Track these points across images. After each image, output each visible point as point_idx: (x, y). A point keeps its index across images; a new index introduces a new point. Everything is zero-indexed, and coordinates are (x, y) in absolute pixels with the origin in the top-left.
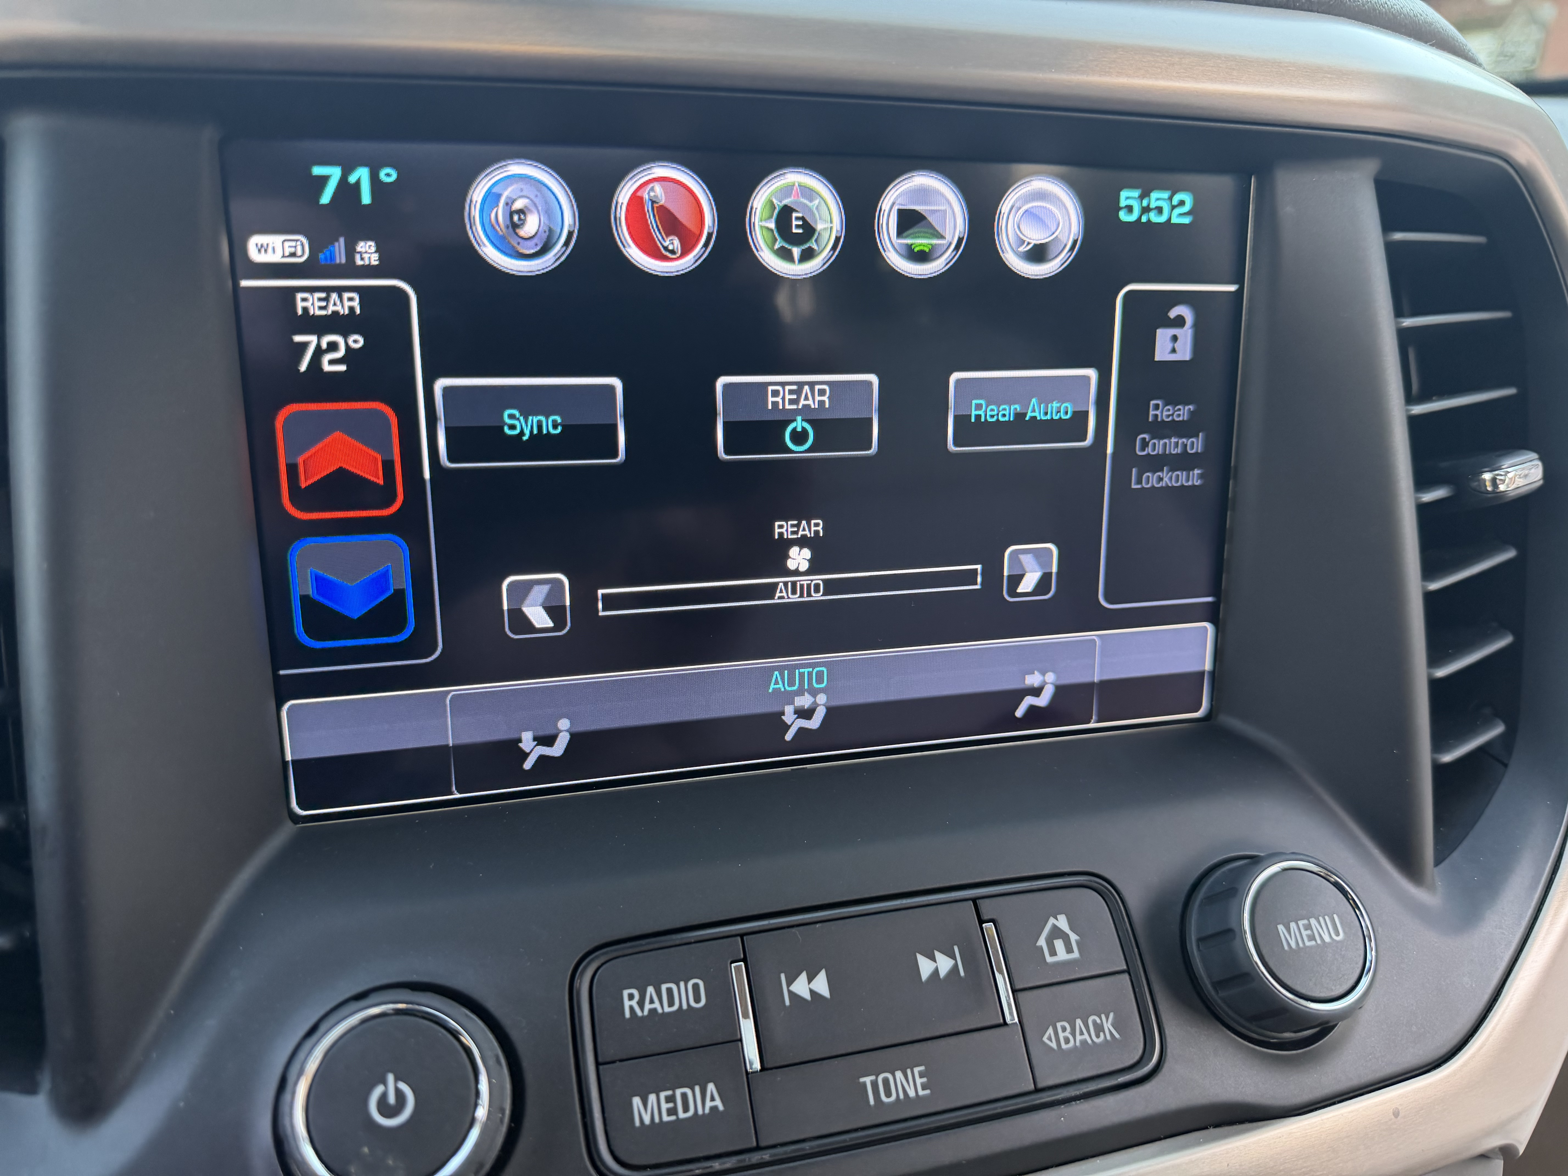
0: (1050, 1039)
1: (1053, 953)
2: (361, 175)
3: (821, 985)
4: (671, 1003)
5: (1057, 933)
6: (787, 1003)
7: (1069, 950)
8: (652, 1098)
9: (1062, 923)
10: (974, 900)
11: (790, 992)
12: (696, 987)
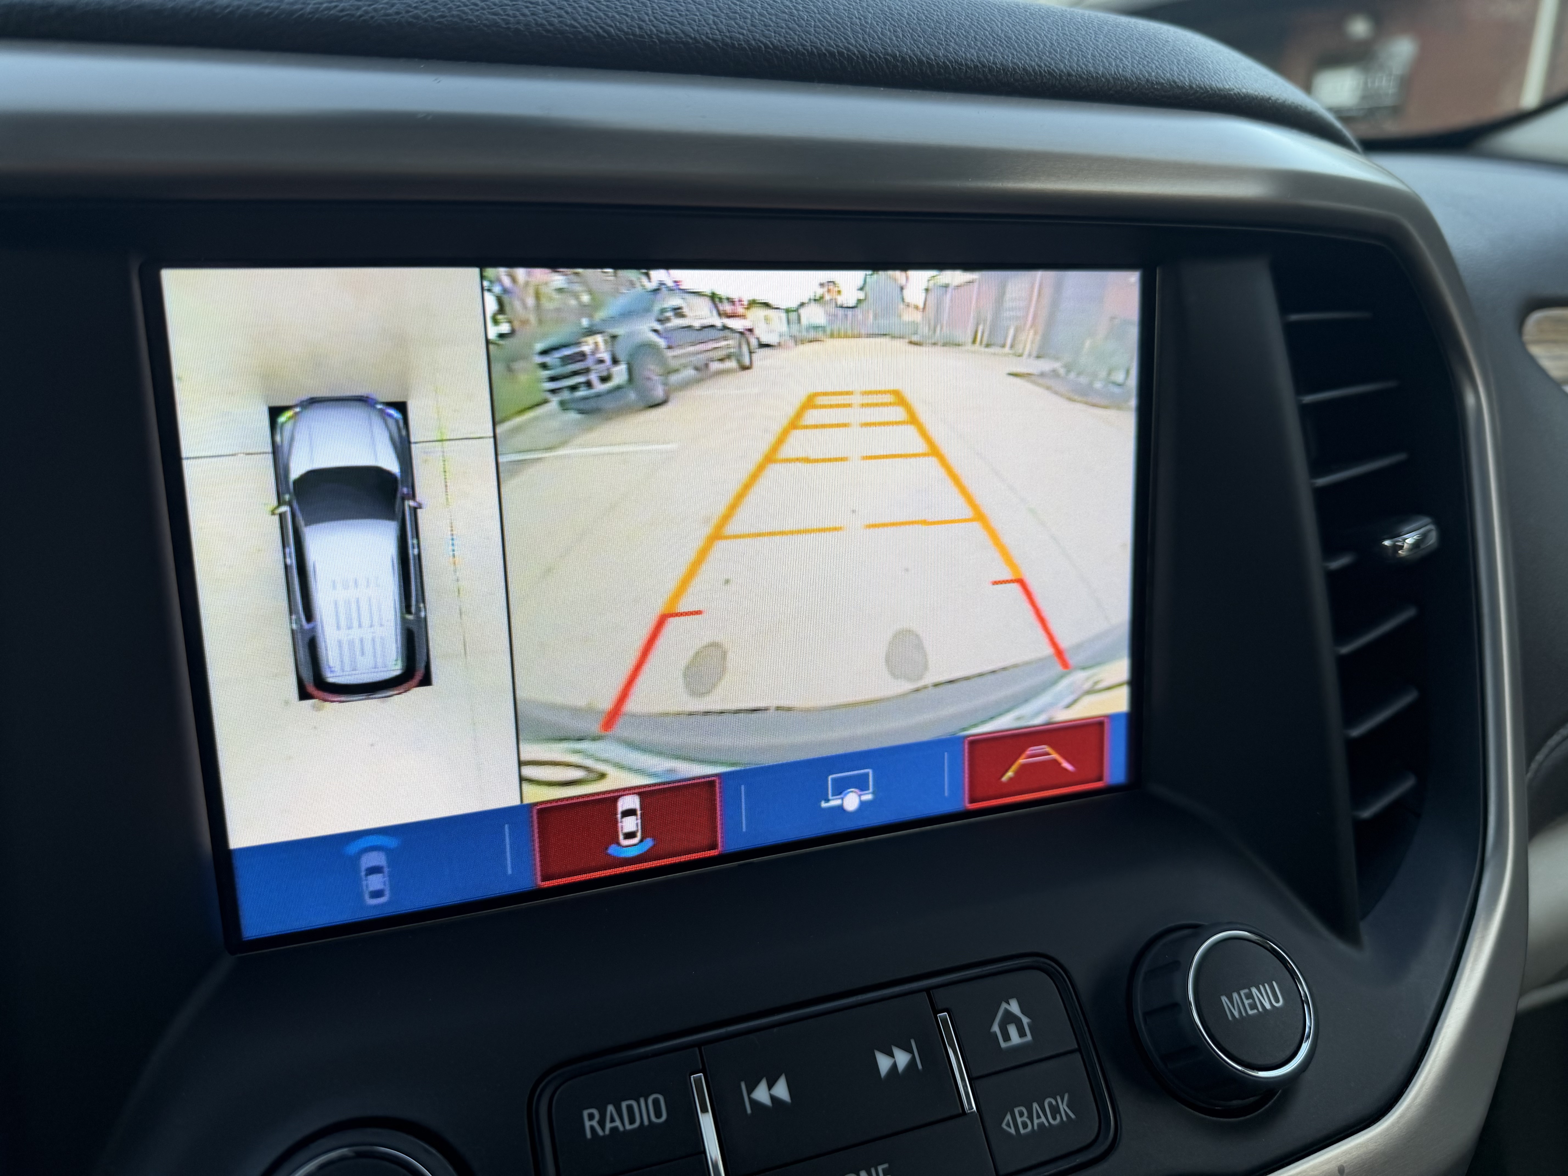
0: (1008, 1125)
3: (781, 1090)
4: (632, 1121)
6: (749, 1111)
9: (1014, 1007)
10: (928, 990)
11: (750, 1098)
12: (656, 1103)
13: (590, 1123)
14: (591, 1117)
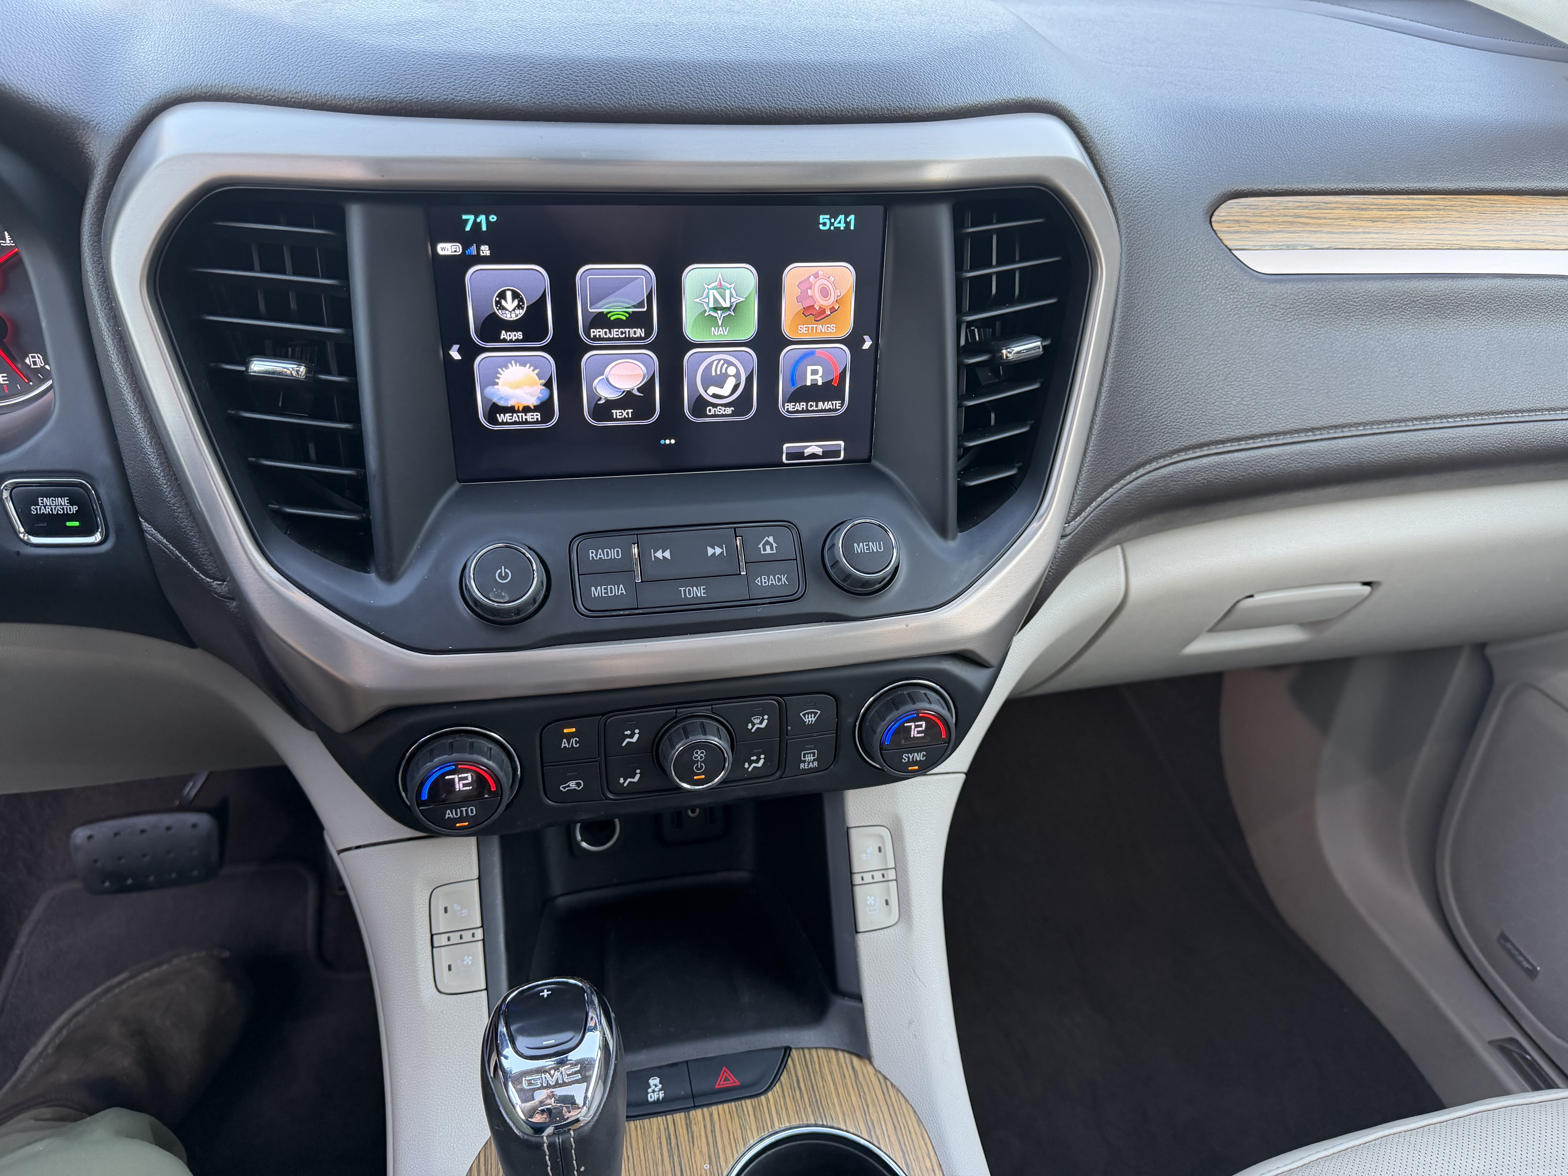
0: (758, 581)
1: (765, 550)
2: (482, 218)
3: (667, 555)
4: (608, 556)
5: (768, 543)
6: (653, 560)
7: (772, 549)
8: (599, 588)
9: (771, 539)
10: (735, 528)
11: (654, 556)
12: (618, 551)
13: (592, 554)
14: (592, 553)
